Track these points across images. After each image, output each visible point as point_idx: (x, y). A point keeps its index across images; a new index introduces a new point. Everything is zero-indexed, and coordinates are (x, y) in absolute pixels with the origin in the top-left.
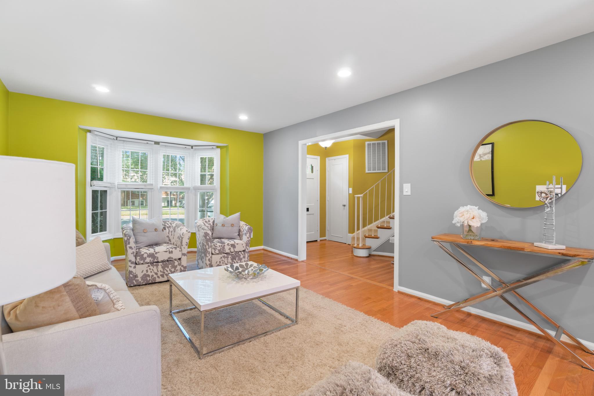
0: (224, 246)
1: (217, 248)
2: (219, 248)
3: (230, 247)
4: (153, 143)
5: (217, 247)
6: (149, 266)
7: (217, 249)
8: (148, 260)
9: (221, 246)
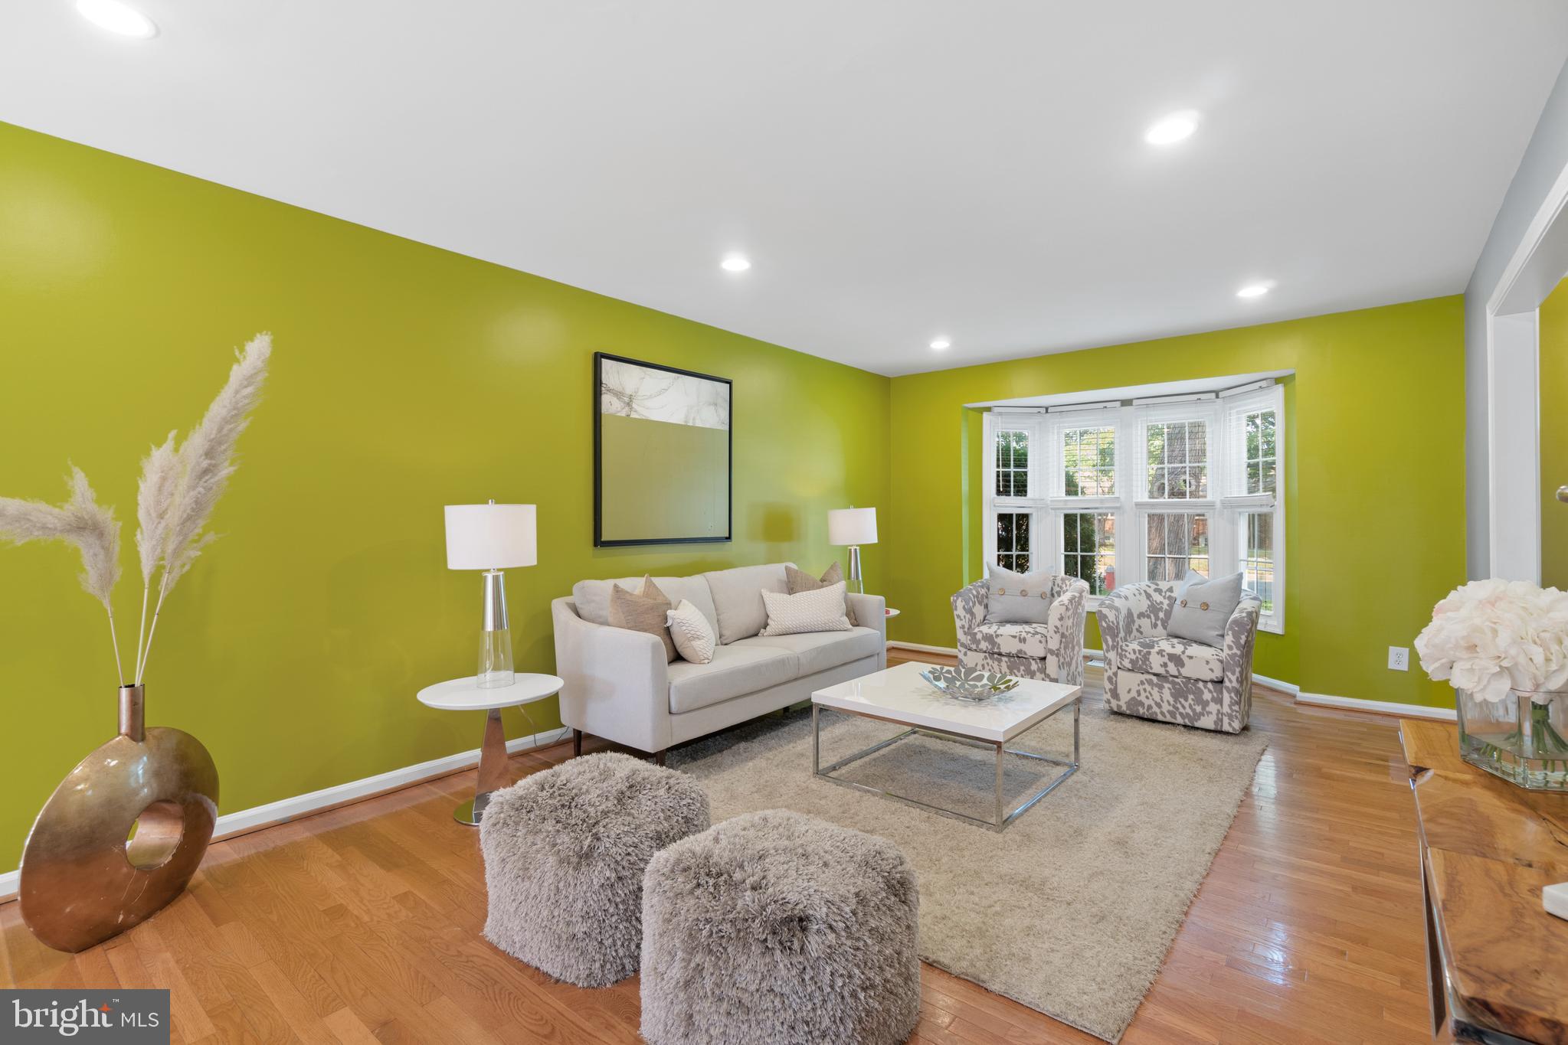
0: (1149, 653)
1: (1127, 654)
2: (1133, 657)
3: (1166, 659)
4: (1119, 403)
5: (1126, 651)
6: (986, 658)
7: (1126, 657)
8: (984, 645)
9: (1140, 651)
